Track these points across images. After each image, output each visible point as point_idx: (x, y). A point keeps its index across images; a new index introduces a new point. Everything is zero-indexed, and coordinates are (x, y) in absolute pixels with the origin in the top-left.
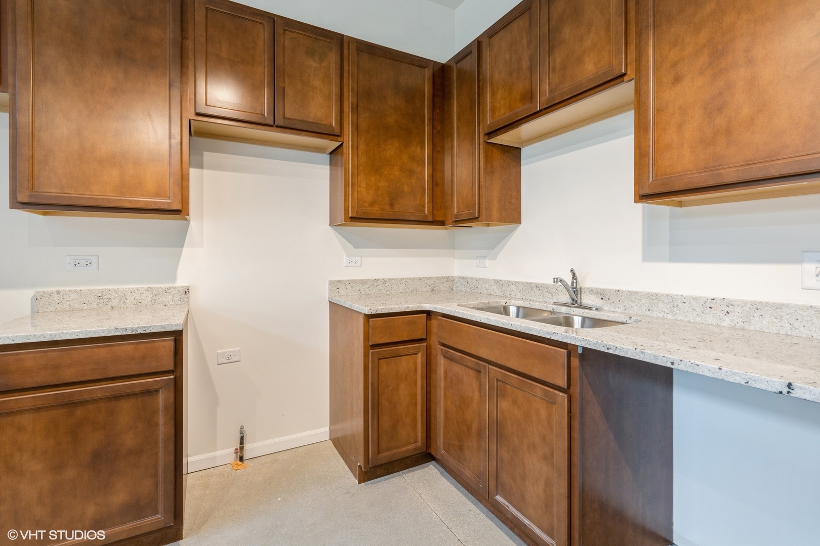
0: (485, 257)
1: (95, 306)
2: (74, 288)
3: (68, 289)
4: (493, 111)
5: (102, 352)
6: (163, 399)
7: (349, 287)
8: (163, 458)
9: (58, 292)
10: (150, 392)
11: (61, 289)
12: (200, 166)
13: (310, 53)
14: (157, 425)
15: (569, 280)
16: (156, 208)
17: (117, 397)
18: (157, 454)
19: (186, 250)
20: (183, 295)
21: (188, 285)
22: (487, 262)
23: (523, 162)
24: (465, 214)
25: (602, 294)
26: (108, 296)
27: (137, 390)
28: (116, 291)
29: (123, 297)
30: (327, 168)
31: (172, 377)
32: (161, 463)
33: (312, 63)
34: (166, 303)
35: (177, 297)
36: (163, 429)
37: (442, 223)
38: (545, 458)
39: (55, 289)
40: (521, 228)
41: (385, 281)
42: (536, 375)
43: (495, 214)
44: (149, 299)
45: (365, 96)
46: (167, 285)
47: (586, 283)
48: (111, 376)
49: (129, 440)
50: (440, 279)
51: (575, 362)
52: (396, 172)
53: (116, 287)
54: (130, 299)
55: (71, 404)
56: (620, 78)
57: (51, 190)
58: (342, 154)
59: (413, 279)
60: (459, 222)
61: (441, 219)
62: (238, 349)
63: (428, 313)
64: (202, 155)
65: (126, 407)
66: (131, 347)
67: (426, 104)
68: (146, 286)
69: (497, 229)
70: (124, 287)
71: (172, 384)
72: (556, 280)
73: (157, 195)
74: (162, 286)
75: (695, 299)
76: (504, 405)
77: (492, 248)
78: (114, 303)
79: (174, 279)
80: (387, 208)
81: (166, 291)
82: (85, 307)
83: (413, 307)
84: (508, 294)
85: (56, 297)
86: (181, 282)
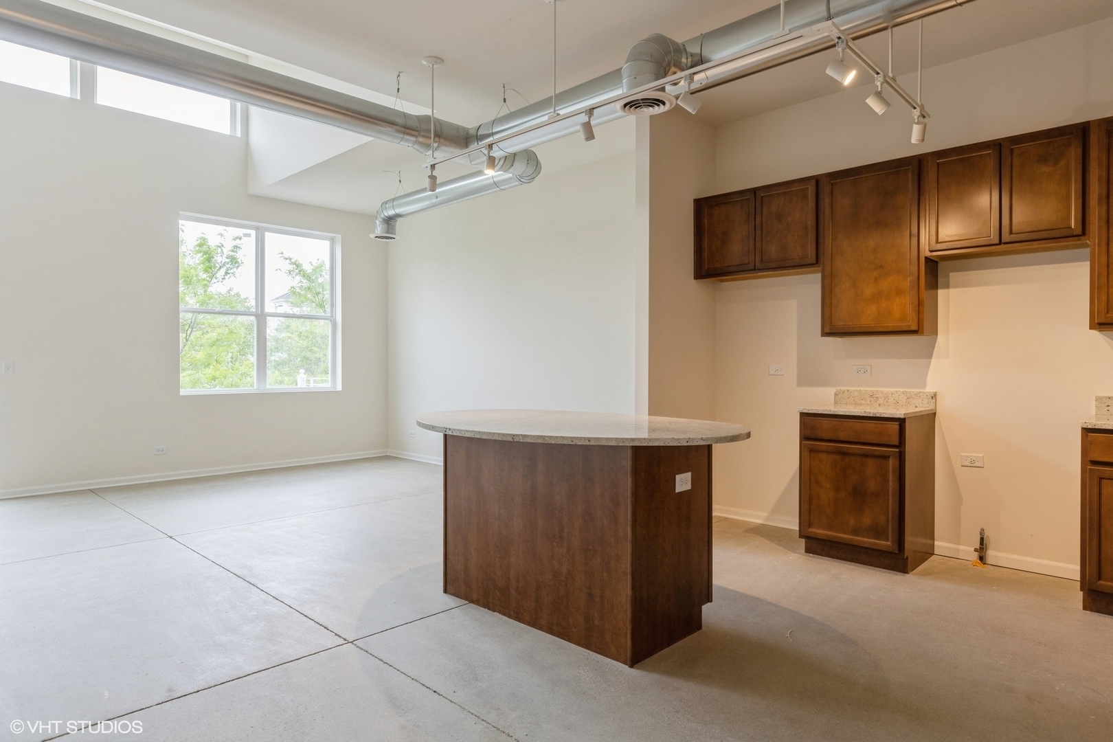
1: (869, 403)
2: (856, 389)
3: (853, 389)
5: (857, 425)
6: (892, 463)
8: (892, 504)
9: (848, 391)
10: (885, 457)
11: (849, 388)
12: (947, 286)
14: (888, 481)
16: (900, 330)
17: (865, 455)
18: (888, 500)
20: (930, 400)
21: (935, 391)
26: (877, 396)
27: (877, 453)
28: (882, 392)
29: (886, 398)
31: (898, 450)
32: (890, 507)
34: (917, 405)
36: (892, 485)
39: (846, 388)
44: (905, 401)
46: (918, 390)
48: (863, 441)
49: (872, 485)
53: (882, 389)
54: (892, 399)
55: (843, 454)
57: (840, 323)
62: (982, 455)
64: (948, 276)
65: (871, 462)
66: (873, 425)
68: (902, 390)
70: (886, 390)
71: (898, 455)
73: (900, 320)
74: (914, 390)
78: (881, 401)
79: (924, 386)
81: (919, 393)
82: (863, 402)
85: (846, 393)
86: (930, 389)
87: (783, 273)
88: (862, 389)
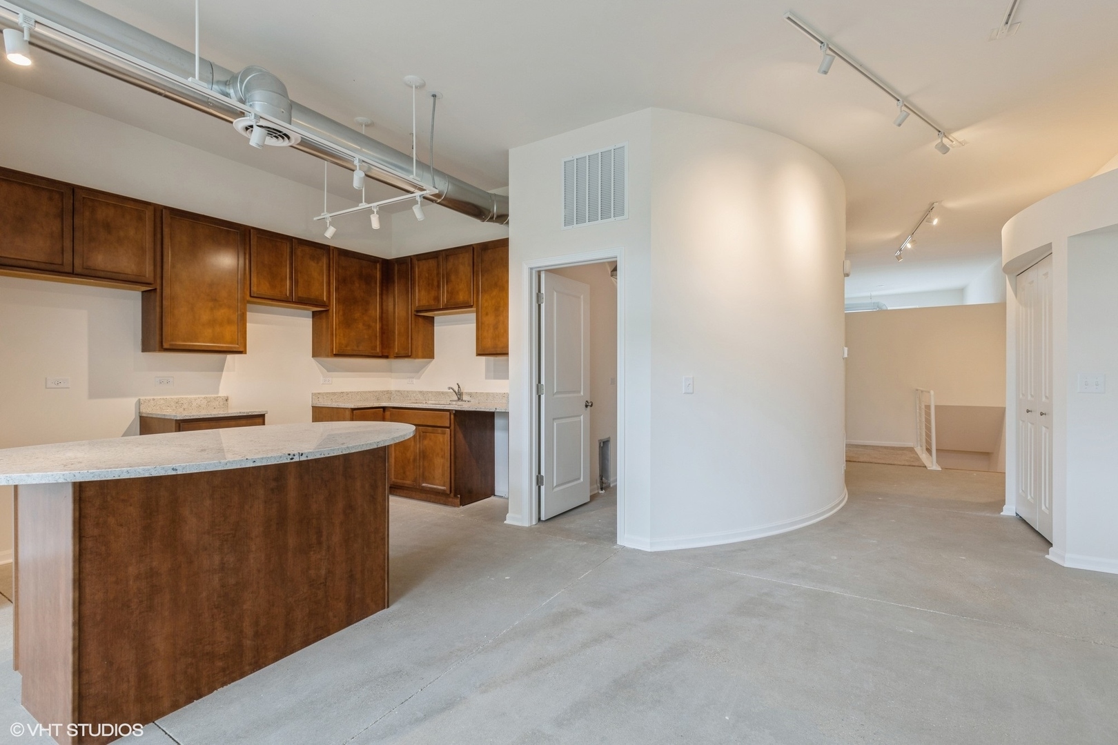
0: (413, 378)
2: (161, 397)
3: (159, 398)
4: (419, 300)
7: (325, 397)
9: (154, 399)
11: (155, 398)
13: (313, 258)
15: (456, 389)
19: (224, 373)
20: (225, 402)
21: (226, 395)
22: (414, 380)
23: (435, 324)
24: (402, 353)
25: (470, 395)
26: (182, 402)
28: (186, 399)
29: (190, 402)
30: (311, 319)
33: (313, 264)
34: (216, 406)
35: (221, 403)
37: (387, 357)
38: (442, 457)
39: (151, 397)
40: (434, 361)
41: (347, 393)
42: (439, 425)
43: (420, 354)
44: (206, 404)
45: (343, 281)
47: (465, 389)
50: (383, 392)
51: (452, 416)
52: (360, 326)
53: (186, 397)
54: (194, 404)
56: (471, 306)
58: (327, 318)
59: (365, 392)
60: (398, 357)
61: (386, 354)
63: (384, 408)
67: (378, 284)
68: (203, 396)
69: (418, 362)
70: (190, 396)
72: (450, 388)
73: (231, 343)
74: (213, 396)
75: (500, 393)
76: (426, 442)
77: (418, 371)
78: (185, 406)
79: (218, 392)
80: (355, 348)
81: (215, 399)
83: (376, 405)
84: (427, 399)
85: (152, 401)
86: (222, 393)
87: (81, 282)
88: (168, 397)
